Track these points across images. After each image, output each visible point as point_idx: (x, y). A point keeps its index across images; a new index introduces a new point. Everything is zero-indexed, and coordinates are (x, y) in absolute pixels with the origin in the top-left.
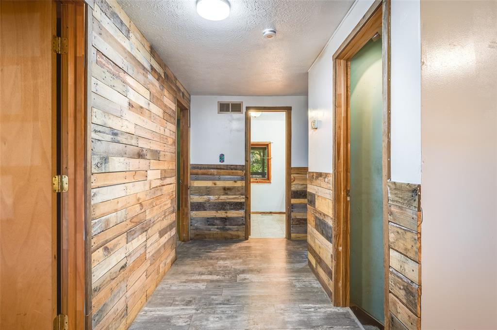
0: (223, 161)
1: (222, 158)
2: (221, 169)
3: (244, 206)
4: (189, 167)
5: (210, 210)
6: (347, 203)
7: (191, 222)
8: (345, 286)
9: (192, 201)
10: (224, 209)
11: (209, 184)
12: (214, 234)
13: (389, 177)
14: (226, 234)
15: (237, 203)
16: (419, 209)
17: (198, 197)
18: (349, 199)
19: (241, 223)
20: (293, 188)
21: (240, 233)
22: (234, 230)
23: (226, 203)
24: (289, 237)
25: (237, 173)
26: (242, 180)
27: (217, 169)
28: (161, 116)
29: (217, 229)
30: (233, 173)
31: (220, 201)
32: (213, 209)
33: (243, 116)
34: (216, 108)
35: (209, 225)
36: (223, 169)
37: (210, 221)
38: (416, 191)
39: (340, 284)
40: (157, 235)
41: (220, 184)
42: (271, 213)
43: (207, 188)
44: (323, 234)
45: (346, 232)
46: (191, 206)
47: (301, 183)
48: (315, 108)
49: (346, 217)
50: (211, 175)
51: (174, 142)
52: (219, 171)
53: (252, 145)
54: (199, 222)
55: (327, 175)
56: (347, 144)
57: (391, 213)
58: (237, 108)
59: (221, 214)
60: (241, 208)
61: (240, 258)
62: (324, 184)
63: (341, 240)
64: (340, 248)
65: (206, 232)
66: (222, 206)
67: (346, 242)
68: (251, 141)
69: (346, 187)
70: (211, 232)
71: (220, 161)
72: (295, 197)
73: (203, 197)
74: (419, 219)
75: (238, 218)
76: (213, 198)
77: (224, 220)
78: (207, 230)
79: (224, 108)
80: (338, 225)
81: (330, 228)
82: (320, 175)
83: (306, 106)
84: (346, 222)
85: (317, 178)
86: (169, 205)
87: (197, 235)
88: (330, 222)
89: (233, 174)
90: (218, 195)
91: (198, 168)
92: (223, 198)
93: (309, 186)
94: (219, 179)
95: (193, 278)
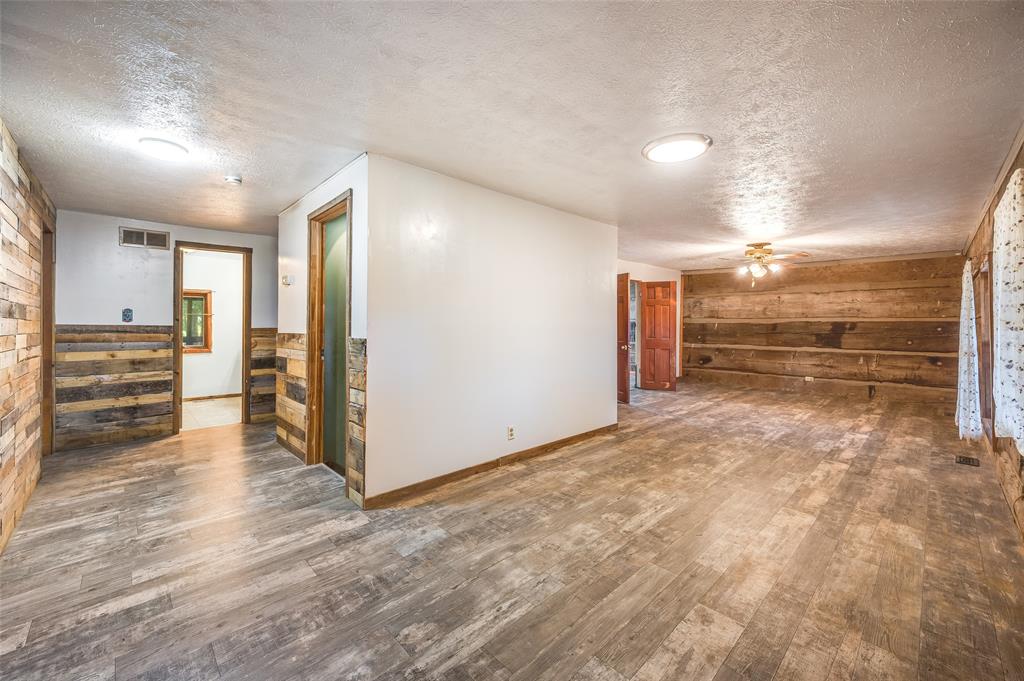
0: (131, 320)
1: (127, 314)
2: (126, 332)
3: (173, 385)
4: (54, 330)
5: (101, 397)
6: (321, 362)
7: (57, 422)
8: (318, 444)
9: (59, 386)
10: (131, 394)
11: (101, 356)
12: (109, 434)
13: (350, 335)
14: (134, 432)
15: (158, 382)
16: (365, 355)
17: (73, 378)
18: (323, 358)
19: (165, 411)
20: (254, 355)
21: (162, 426)
22: (151, 423)
23: (137, 384)
24: (247, 420)
25: (159, 337)
26: (168, 347)
27: (118, 332)
28: (27, 250)
29: (117, 425)
30: (150, 337)
31: (123, 381)
32: (107, 396)
33: (170, 253)
34: (116, 237)
35: (99, 422)
36: (131, 332)
37: (98, 416)
38: (364, 343)
39: (314, 442)
40: (24, 434)
41: (123, 355)
42: (211, 397)
43: (94, 362)
44: (295, 399)
45: (320, 391)
46: (57, 395)
47: (266, 348)
48: (287, 255)
49: (320, 376)
50: (103, 341)
51: (39, 290)
52: (123, 335)
53: (186, 294)
54: (77, 421)
55: (300, 335)
56: (322, 305)
57: (351, 362)
58: (158, 240)
59: (128, 401)
60: (167, 389)
61: (172, 454)
62: (297, 346)
63: (315, 400)
64: (314, 407)
65: (93, 434)
66: (129, 389)
67: (320, 401)
68: (184, 287)
69: (320, 347)
70: (103, 432)
71: (124, 320)
72: (256, 367)
73: (86, 378)
74: (365, 362)
75: (159, 404)
76: (107, 379)
77: (132, 411)
78: (94, 430)
79: (131, 237)
80: (312, 385)
81: (304, 389)
82: (292, 336)
83: (274, 251)
84: (320, 381)
85: (289, 339)
86: (34, 390)
87: (72, 441)
88: (303, 384)
89: (150, 340)
90: (117, 372)
91: (74, 331)
92: (130, 377)
93: (278, 350)
94: (122, 348)
95: (93, 488)
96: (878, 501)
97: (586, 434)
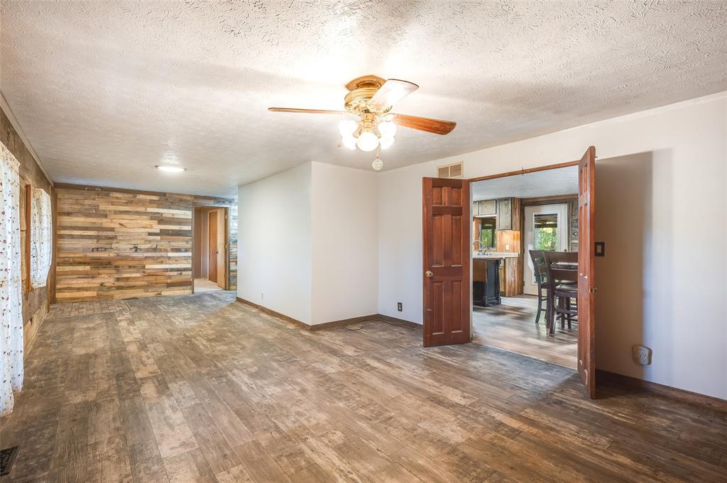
96: (100, 360)
97: (290, 319)
